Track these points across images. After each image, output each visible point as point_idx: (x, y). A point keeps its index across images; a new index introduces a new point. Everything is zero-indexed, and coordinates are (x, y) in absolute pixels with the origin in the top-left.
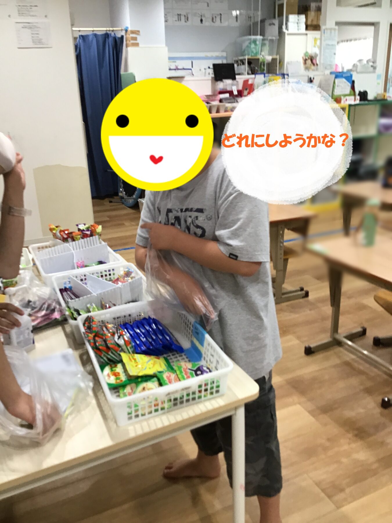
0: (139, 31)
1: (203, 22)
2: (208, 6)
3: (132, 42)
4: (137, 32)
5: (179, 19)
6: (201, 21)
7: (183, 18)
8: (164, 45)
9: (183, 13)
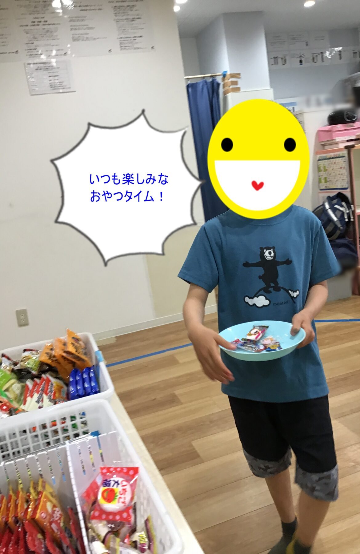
0: (239, 74)
1: (303, 63)
2: (307, 45)
3: (231, 87)
4: (237, 76)
5: (276, 63)
6: (301, 61)
7: (280, 60)
8: (269, 87)
9: (280, 55)
